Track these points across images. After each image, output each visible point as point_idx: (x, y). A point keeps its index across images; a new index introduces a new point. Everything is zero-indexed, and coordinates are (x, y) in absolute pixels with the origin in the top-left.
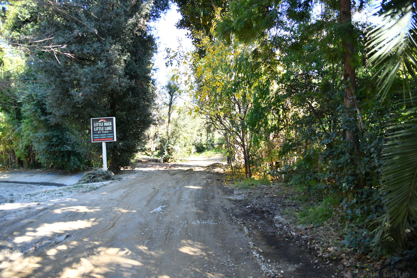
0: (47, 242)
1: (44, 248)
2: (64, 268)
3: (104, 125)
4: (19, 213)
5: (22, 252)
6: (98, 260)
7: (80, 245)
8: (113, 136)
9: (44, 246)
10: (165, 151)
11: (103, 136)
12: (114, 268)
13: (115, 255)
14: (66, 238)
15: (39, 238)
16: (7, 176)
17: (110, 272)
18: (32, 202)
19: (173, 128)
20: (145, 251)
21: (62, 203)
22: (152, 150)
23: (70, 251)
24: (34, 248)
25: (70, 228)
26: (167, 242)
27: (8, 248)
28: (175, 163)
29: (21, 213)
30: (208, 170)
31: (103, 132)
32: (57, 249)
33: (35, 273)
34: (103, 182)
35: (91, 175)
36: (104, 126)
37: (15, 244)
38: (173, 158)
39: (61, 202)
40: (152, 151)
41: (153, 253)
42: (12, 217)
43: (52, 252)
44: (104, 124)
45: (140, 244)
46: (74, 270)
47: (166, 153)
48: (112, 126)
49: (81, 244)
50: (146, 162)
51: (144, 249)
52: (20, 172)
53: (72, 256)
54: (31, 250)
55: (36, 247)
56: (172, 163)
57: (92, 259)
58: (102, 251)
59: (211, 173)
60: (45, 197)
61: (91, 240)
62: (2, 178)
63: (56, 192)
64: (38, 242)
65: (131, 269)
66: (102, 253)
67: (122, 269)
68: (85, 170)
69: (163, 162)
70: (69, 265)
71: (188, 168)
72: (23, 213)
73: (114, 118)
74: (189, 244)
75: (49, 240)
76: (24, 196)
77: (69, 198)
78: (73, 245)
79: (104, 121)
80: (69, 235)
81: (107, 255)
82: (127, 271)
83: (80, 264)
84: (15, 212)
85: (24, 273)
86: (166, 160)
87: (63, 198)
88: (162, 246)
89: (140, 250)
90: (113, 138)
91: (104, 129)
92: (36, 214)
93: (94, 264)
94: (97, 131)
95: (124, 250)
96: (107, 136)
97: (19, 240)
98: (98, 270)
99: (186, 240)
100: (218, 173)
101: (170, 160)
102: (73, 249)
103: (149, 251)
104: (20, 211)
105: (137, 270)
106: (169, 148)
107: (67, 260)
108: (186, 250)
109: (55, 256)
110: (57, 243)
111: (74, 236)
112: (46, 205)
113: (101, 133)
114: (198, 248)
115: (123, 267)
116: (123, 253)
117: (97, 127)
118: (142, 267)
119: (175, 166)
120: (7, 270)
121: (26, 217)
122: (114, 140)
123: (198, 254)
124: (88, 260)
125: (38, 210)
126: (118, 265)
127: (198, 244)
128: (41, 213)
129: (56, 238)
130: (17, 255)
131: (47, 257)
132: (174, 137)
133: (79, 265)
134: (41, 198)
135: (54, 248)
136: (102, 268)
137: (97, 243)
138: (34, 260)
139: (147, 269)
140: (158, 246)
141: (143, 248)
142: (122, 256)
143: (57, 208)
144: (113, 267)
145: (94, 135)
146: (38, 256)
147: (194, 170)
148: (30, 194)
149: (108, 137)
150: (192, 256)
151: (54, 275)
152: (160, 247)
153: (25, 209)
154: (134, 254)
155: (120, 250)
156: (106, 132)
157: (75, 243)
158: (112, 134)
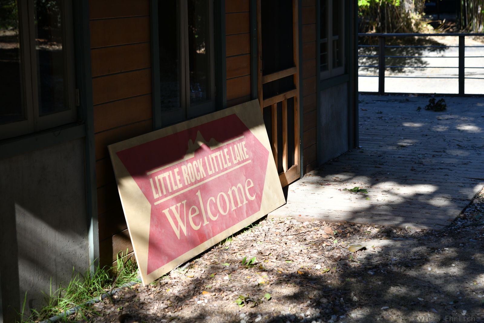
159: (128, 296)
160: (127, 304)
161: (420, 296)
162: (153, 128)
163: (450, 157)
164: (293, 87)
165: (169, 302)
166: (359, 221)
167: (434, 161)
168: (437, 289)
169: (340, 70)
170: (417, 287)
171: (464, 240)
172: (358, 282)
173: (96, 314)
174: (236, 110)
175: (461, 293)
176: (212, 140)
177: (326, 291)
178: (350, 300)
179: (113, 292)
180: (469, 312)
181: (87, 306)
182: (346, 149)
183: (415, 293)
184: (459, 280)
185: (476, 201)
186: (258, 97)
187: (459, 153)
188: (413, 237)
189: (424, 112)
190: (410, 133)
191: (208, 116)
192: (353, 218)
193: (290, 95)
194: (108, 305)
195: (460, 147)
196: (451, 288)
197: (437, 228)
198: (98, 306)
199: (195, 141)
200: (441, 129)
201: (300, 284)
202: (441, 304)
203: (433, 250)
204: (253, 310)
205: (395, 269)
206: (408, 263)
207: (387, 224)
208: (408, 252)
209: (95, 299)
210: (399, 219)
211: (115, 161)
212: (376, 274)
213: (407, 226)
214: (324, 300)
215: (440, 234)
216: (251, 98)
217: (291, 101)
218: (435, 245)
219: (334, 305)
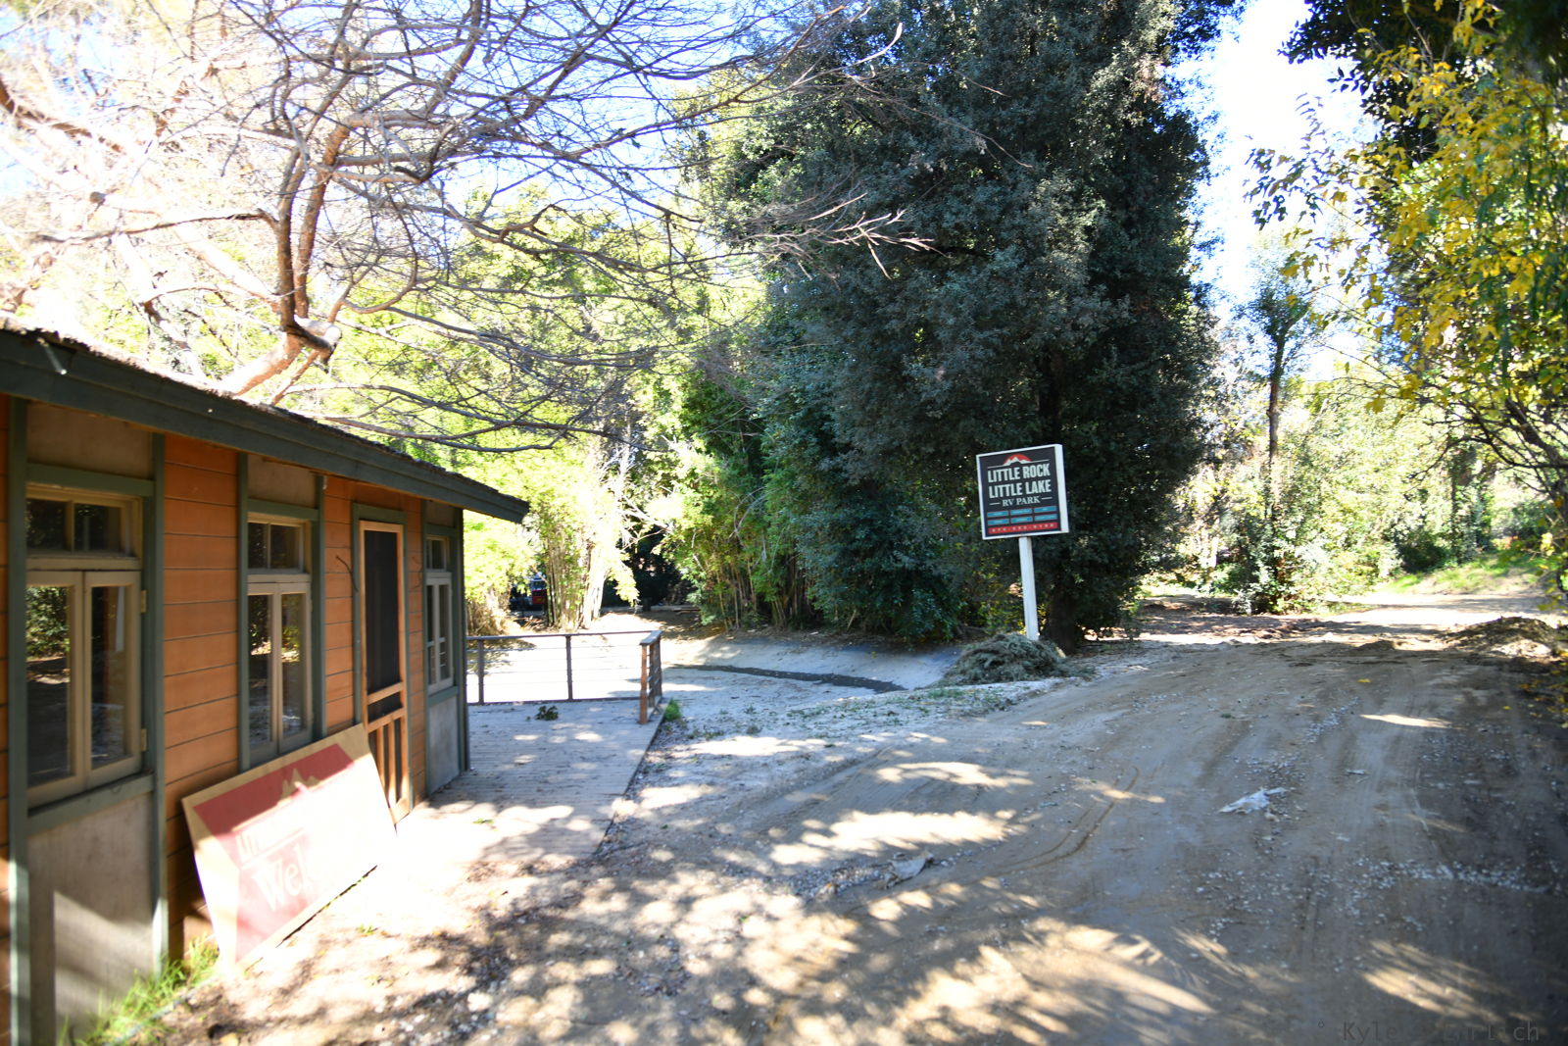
0: (868, 872)
1: (860, 890)
2: (930, 969)
3: (1021, 475)
4: (777, 770)
5: (798, 894)
6: (1040, 962)
7: (972, 899)
8: (1058, 512)
9: (860, 885)
10: (1258, 569)
11: (1021, 516)
12: (1100, 1004)
13: (1100, 957)
14: (924, 867)
15: (842, 857)
16: (732, 651)
17: (1088, 1016)
18: (810, 737)
19: (1290, 473)
20: (1217, 961)
21: (899, 748)
22: (1203, 562)
23: (944, 917)
24: (831, 889)
25: (933, 835)
26: (1306, 937)
27: (759, 875)
28: (1305, 616)
29: (782, 768)
30: (1466, 650)
31: (1019, 501)
32: (900, 903)
33: (843, 972)
34: (1029, 684)
35: (983, 656)
36: (1023, 480)
37: (775, 866)
38: (1296, 597)
39: (897, 742)
40: (1204, 566)
41: (1250, 973)
42: (761, 779)
43: (886, 910)
44: (1021, 471)
45: (1194, 931)
46: (961, 984)
47: (1264, 576)
48: (1053, 477)
49: (976, 896)
50: (1181, 610)
51: (1212, 952)
52: (765, 640)
53: (950, 934)
54: (822, 891)
55: (837, 886)
56: (1293, 616)
57: (1019, 955)
58: (1051, 931)
59: (1487, 664)
60: (846, 723)
61: (1007, 886)
62: (718, 655)
63: (878, 710)
64: (841, 871)
65: (1166, 1019)
66: (1052, 941)
67: (1133, 1012)
68: (960, 638)
69: (1254, 613)
70: (945, 961)
71: (1370, 639)
72: (789, 769)
73: (1059, 449)
74: (1409, 961)
75: (874, 866)
76: (784, 716)
77: (921, 731)
78: (951, 897)
79: (1024, 462)
80: (935, 859)
81: (1072, 949)
82: (1152, 1025)
83: (981, 965)
84: (765, 764)
85: (811, 963)
86: (1263, 603)
87: (902, 732)
88: (1288, 951)
89: (1196, 951)
90: (1058, 521)
91: (1024, 490)
92: (825, 778)
93: (1028, 973)
94: (999, 499)
95: (1134, 942)
96: (1034, 515)
97: (786, 855)
98: (1042, 999)
99: (1394, 944)
100: (1519, 664)
101: (1281, 602)
102: (952, 909)
103: (1235, 961)
104: (780, 763)
105: (1195, 1030)
106: (1276, 553)
107: (937, 945)
108: (1395, 983)
109: (897, 923)
110: (900, 883)
111: (950, 863)
112: (853, 751)
113: (1015, 507)
114: (1455, 986)
115: (1134, 1006)
116: (1130, 952)
117: (998, 483)
118: (1209, 1019)
119: (1305, 626)
120: (762, 944)
121: (799, 786)
122: (1059, 529)
123: (1460, 1013)
124: (1006, 957)
125: (829, 764)
126: (1117, 996)
127: (1454, 970)
128: (840, 777)
129: (895, 864)
130: (785, 903)
131: (872, 923)
132: (1295, 507)
133: (977, 969)
134: (833, 726)
135: (891, 897)
136: (1058, 994)
137: (1028, 900)
138: (836, 928)
139: (1233, 1033)
140: (1270, 949)
141: (1205, 945)
142: (1128, 965)
143: (886, 764)
144: (1099, 997)
145: (990, 515)
146: (847, 914)
147: (1398, 647)
148: (801, 712)
149: (1038, 518)
150: (1432, 1016)
151: (900, 988)
152: (1277, 953)
153: (793, 758)
154: (1173, 963)
155: (1118, 940)
156: (1030, 500)
157: (954, 889)
158: (1053, 508)
159: (210, 998)
160: (212, 1009)
161: (587, 941)
162: (238, 771)
163: (576, 771)
164: (399, 706)
165: (271, 998)
166: (493, 858)
167: (560, 778)
168: (603, 931)
169: (449, 682)
170: (580, 931)
171: (616, 867)
172: (509, 934)
173: (169, 1031)
174: (338, 738)
175: (632, 931)
176: (312, 778)
177: (476, 953)
178: (506, 960)
179: (189, 995)
180: (646, 952)
181: (154, 1021)
182: (456, 772)
183: (581, 939)
184: (626, 915)
185: (616, 820)
186: (362, 721)
187: (585, 766)
188: (558, 871)
189: (534, 722)
190: (526, 748)
191: (306, 748)
192: (485, 856)
193: (396, 715)
194: (183, 1016)
195: (584, 759)
196: (619, 926)
197: (584, 857)
198: (170, 1019)
199: (290, 780)
200: (558, 740)
201: (441, 947)
202: (612, 949)
203: (585, 883)
204: (389, 992)
205: (549, 913)
206: (562, 904)
207: (526, 859)
208: (558, 889)
209: (165, 1009)
210: (539, 852)
211: (193, 819)
212: (529, 921)
213: (549, 858)
214: (477, 965)
215: (588, 864)
216: (354, 722)
217: (398, 722)
218: (585, 877)
219: (489, 968)
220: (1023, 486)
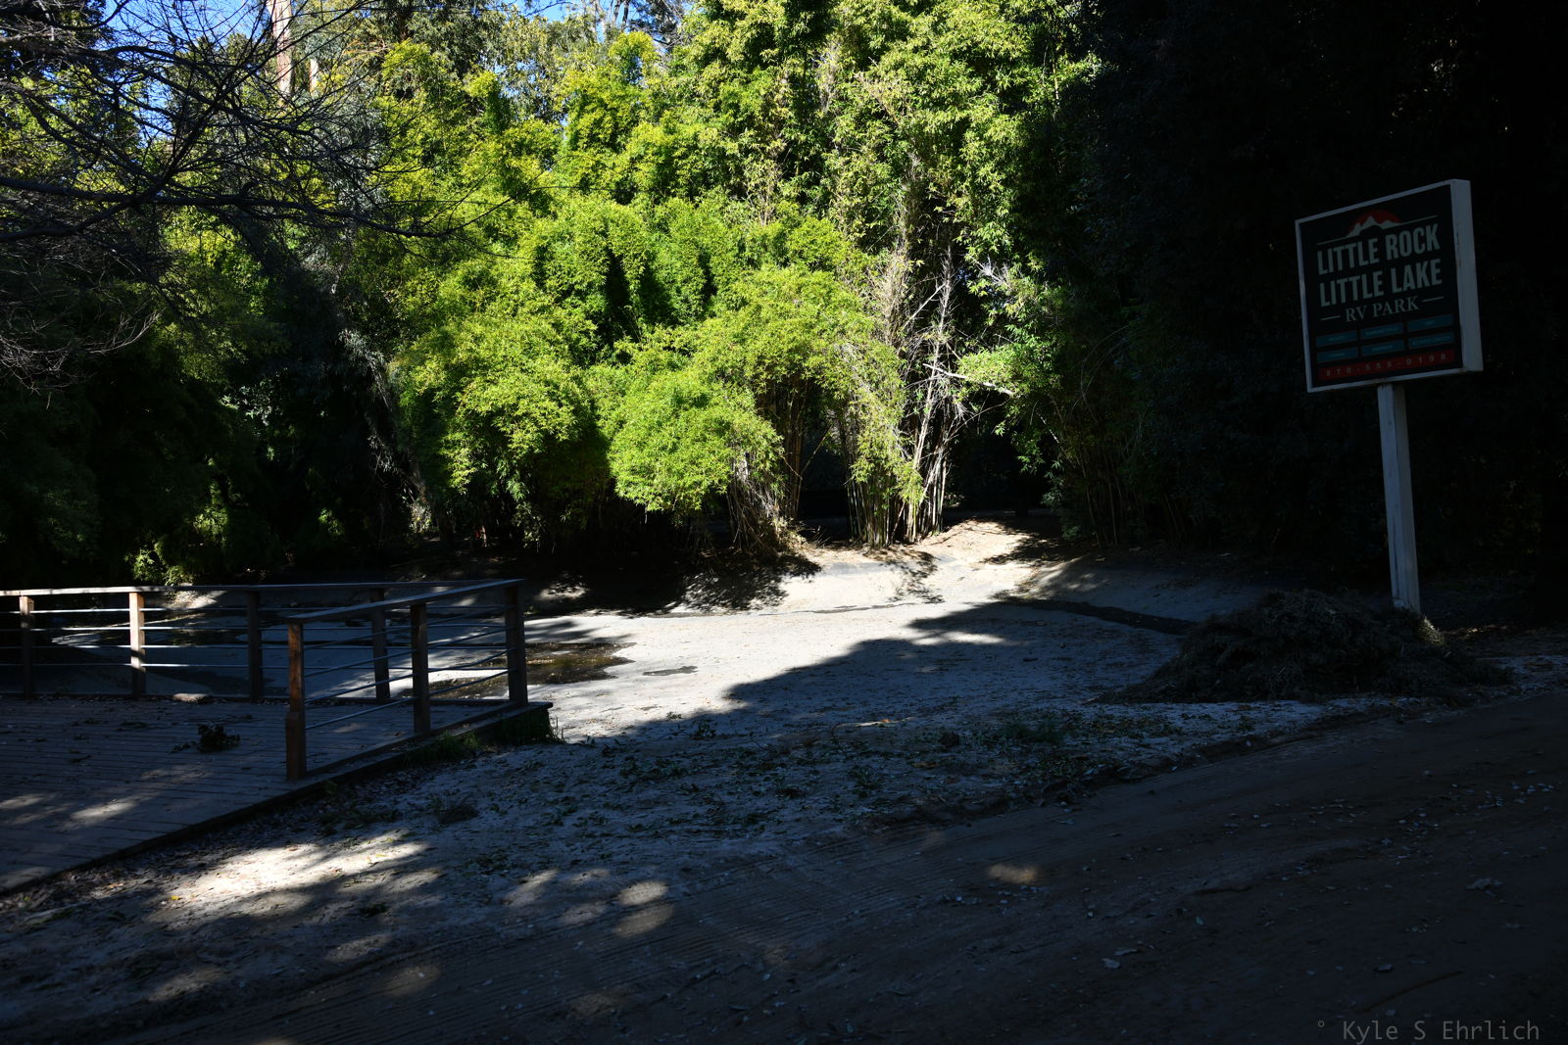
3: (1381, 252)
8: (1456, 329)
11: (1382, 340)
31: (1377, 308)
36: (1384, 265)
44: (1381, 246)
48: (1449, 252)
52: (1148, 564)
73: (1461, 192)
79: (1387, 225)
90: (1459, 346)
91: (1386, 286)
94: (1339, 308)
96: (1405, 336)
113: (1369, 321)
117: (1337, 275)
122: (1458, 363)
145: (1321, 341)
149: (1415, 343)
156: (1399, 305)
158: (1448, 319)
220: (1386, 279)
